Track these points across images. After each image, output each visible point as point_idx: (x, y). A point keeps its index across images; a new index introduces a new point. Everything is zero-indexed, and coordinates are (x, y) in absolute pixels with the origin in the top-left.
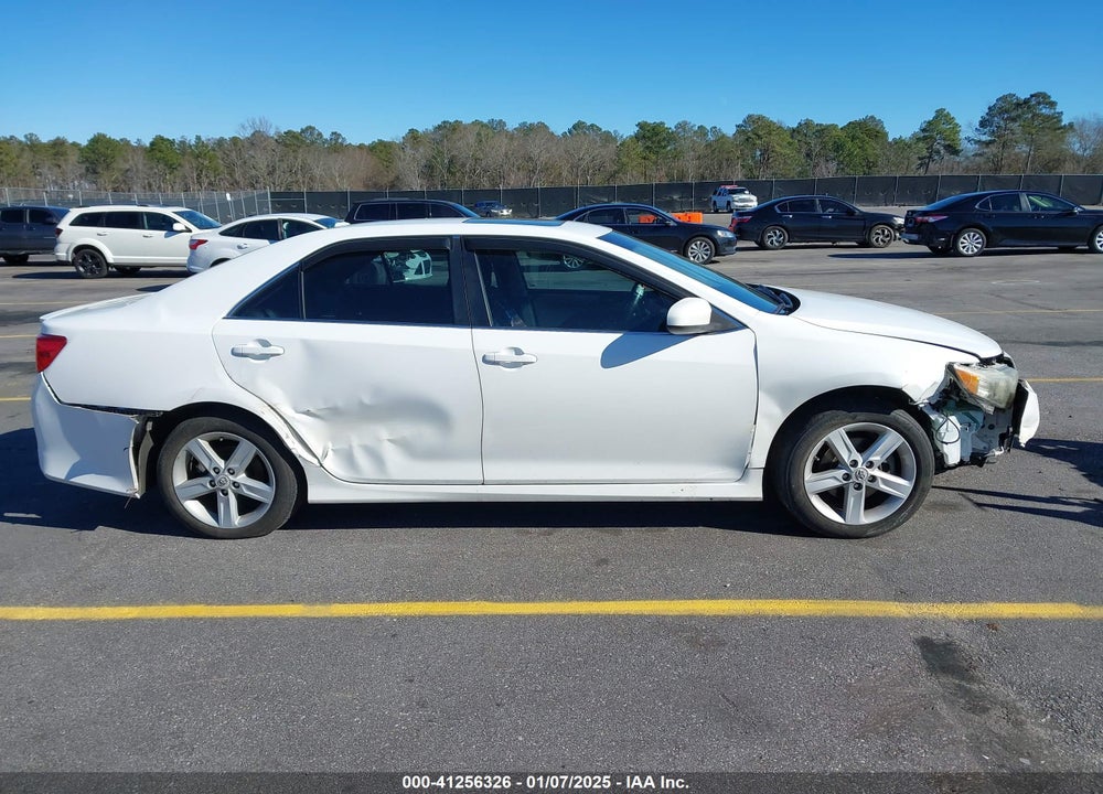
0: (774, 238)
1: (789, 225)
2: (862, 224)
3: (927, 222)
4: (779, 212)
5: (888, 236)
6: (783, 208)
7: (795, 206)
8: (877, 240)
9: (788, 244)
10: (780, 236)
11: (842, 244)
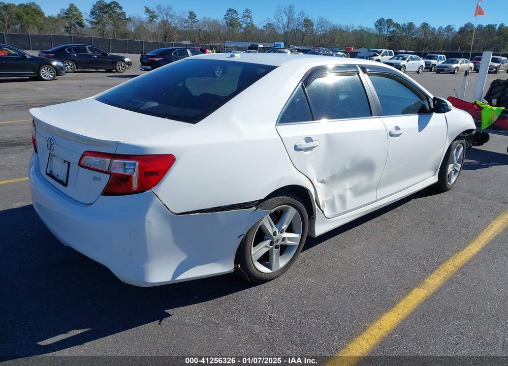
0: (69, 67)
1: (76, 60)
2: (111, 60)
3: (155, 61)
4: (68, 52)
5: (123, 67)
6: (70, 50)
7: (77, 50)
8: (119, 69)
9: (76, 70)
10: (72, 66)
11: (100, 70)
